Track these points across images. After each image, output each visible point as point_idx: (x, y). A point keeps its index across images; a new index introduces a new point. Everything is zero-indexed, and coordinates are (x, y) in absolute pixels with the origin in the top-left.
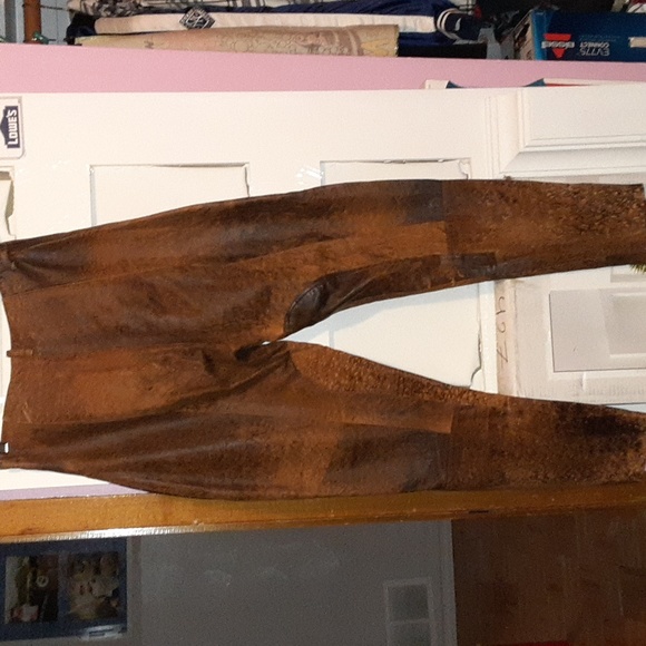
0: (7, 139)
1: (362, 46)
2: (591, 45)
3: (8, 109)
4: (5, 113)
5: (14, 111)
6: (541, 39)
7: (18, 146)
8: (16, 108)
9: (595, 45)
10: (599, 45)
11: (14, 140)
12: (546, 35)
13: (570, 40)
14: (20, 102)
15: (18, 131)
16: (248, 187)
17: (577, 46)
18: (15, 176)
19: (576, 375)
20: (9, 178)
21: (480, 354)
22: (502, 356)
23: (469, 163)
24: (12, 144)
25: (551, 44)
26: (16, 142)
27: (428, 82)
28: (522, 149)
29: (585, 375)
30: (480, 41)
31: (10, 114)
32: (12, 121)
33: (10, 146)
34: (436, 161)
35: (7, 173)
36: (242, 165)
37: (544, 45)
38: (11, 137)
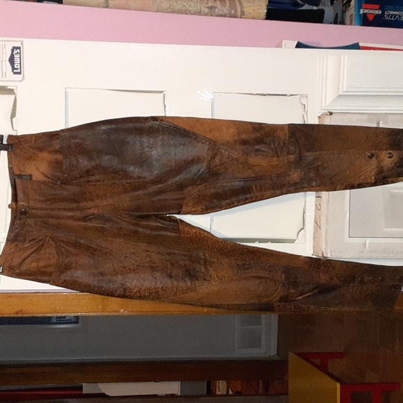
0: (13, 68)
1: (244, 9)
2: (392, 13)
3: (14, 48)
4: (13, 50)
5: (18, 50)
6: (360, 7)
7: (20, 73)
8: (19, 48)
9: (395, 13)
10: (397, 13)
11: (17, 69)
12: (364, 5)
13: (379, 9)
14: (22, 44)
15: (20, 63)
16: (165, 106)
17: (383, 13)
18: (18, 92)
19: (362, 240)
20: (15, 94)
21: (304, 219)
22: (317, 224)
23: (307, 97)
24: (16, 71)
25: (366, 11)
26: (19, 71)
27: (284, 42)
28: (341, 93)
29: (368, 240)
30: (320, 7)
31: (15, 52)
32: (17, 57)
33: (15, 73)
34: (286, 95)
35: (13, 90)
36: (162, 92)
37: (361, 12)
38: (16, 67)
